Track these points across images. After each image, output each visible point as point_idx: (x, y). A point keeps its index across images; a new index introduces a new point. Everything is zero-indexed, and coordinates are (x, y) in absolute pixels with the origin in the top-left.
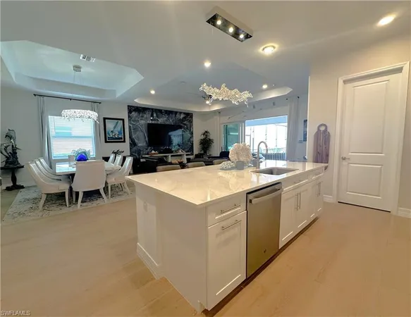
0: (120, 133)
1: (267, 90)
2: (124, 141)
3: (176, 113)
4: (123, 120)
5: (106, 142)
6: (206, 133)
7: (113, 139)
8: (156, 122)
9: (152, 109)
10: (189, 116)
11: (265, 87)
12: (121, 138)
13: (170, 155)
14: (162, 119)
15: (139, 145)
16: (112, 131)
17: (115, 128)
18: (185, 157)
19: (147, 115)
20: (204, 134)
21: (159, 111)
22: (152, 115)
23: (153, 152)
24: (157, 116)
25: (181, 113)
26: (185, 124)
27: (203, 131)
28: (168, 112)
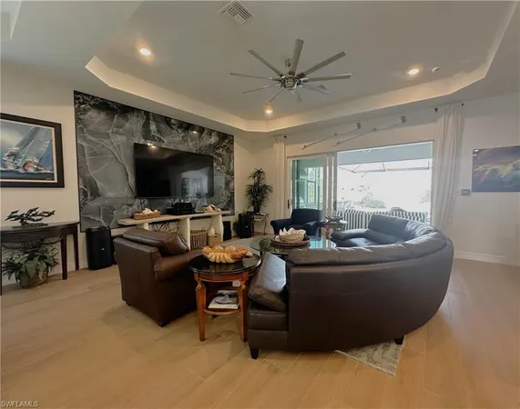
1: (415, 79)
2: (61, 184)
3: (202, 130)
4: (58, 127)
6: (258, 174)
7: (31, 176)
9: (147, 113)
10: (226, 138)
11: (414, 72)
13: (188, 217)
14: (169, 138)
15: (110, 194)
16: (13, 156)
17: (24, 144)
19: (134, 124)
20: (254, 176)
21: (167, 120)
22: (146, 125)
23: (147, 211)
24: (159, 131)
25: (211, 132)
26: (220, 155)
27: (253, 171)
28: (187, 127)
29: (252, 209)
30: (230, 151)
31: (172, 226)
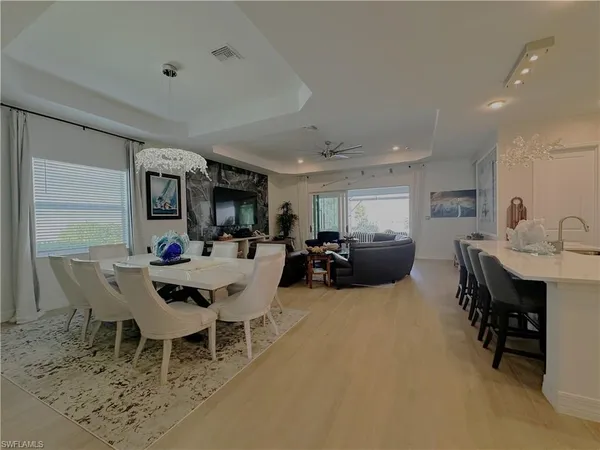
0: (173, 202)
1: (397, 152)
2: (180, 217)
4: (179, 178)
5: (150, 217)
6: (286, 205)
7: (166, 212)
8: (224, 186)
9: (220, 164)
10: (263, 178)
11: (396, 148)
12: (175, 211)
14: (232, 181)
15: (202, 224)
17: (165, 191)
19: (213, 173)
20: (283, 208)
21: (229, 168)
22: (219, 173)
24: (226, 176)
25: (254, 174)
26: (260, 192)
27: (282, 203)
28: (240, 171)
29: (282, 234)
30: (266, 188)
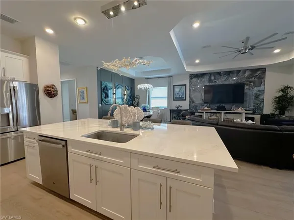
0: (183, 94)
2: (185, 100)
3: (239, 71)
4: (185, 85)
5: (174, 100)
6: (286, 89)
7: (180, 98)
8: (213, 84)
9: (210, 73)
12: (183, 98)
13: (223, 112)
14: (220, 80)
15: (196, 102)
16: (178, 94)
18: (244, 116)
19: (206, 78)
20: (282, 90)
21: (219, 73)
22: (210, 78)
23: (206, 108)
24: (215, 79)
25: (245, 71)
26: (252, 81)
28: (229, 73)
31: (218, 115)
